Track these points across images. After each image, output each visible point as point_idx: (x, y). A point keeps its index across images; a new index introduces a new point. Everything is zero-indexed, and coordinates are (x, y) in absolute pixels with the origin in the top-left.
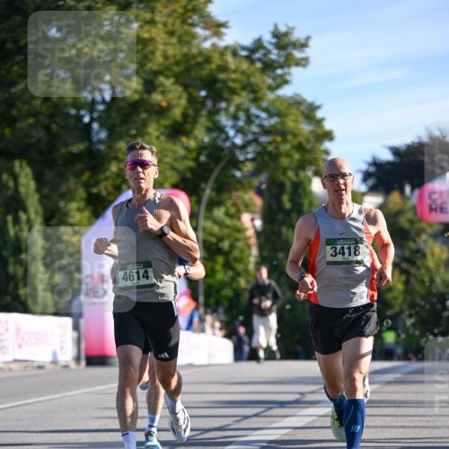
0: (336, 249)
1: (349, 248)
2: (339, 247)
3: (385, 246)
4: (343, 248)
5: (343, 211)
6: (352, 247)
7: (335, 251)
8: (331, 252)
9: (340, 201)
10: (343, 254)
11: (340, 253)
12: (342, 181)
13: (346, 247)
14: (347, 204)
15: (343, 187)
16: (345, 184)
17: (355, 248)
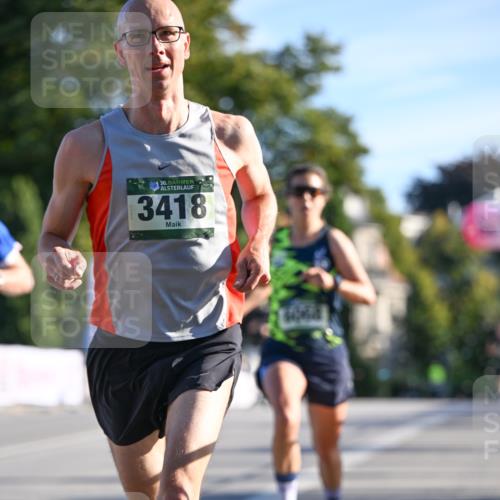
0: (150, 202)
1: (181, 201)
2: (156, 199)
3: (257, 199)
4: (165, 200)
5: (165, 114)
6: (188, 197)
7: (148, 208)
8: (140, 208)
9: (158, 92)
10: (168, 214)
11: (159, 212)
12: (161, 46)
13: (172, 197)
14: (174, 99)
15: (165, 59)
16: (170, 54)
17: (194, 200)
